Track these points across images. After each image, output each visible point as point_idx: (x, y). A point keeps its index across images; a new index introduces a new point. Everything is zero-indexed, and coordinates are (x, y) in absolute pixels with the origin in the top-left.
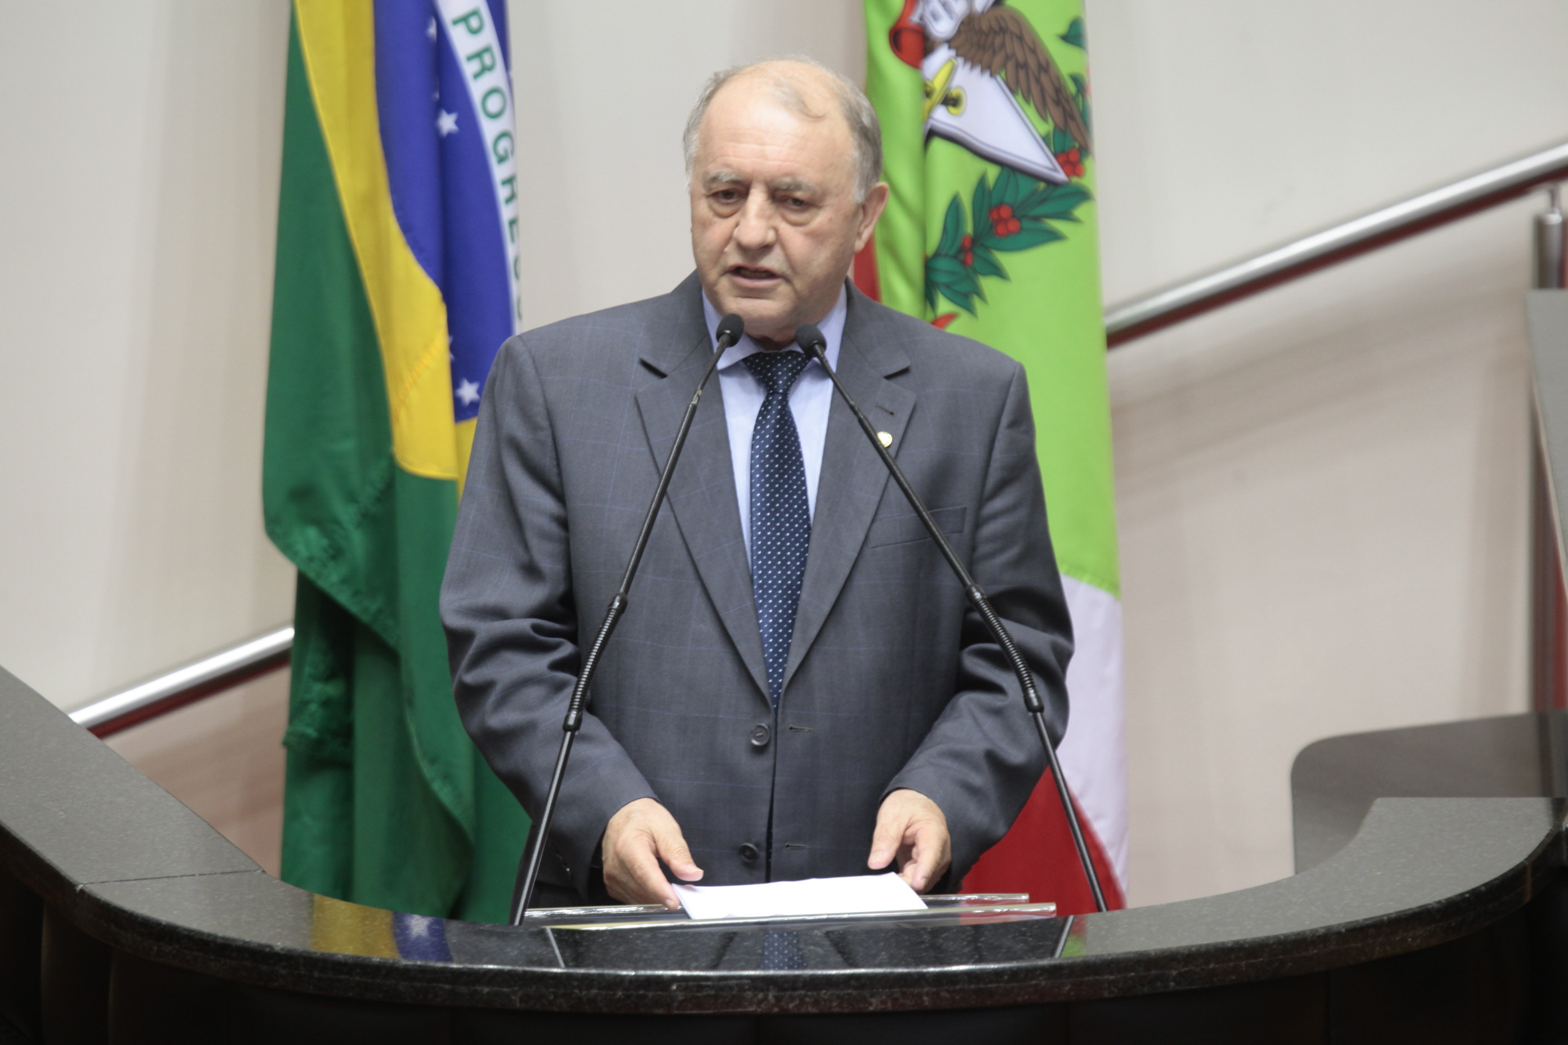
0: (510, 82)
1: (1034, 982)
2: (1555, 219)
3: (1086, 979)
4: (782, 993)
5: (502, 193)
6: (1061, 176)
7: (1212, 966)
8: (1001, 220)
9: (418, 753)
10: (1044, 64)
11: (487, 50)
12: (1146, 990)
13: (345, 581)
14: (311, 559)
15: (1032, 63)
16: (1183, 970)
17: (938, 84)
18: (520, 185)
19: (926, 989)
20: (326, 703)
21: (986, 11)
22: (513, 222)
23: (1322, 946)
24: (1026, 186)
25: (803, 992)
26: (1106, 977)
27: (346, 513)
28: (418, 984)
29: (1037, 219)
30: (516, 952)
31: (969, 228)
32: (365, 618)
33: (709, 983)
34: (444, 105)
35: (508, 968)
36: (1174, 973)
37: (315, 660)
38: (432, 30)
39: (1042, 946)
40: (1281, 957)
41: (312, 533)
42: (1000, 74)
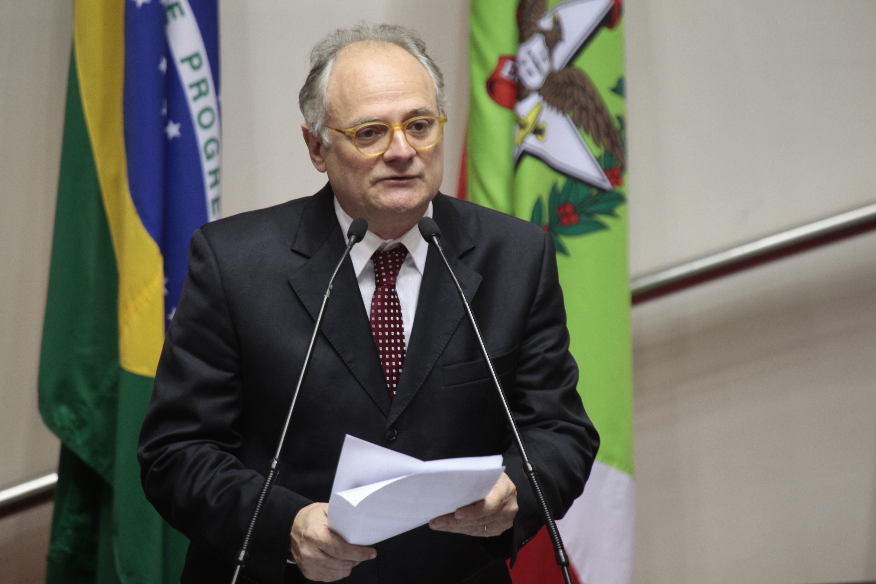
0: (219, 104)
5: (208, 180)
6: (607, 185)
8: (566, 214)
9: (119, 569)
10: (599, 107)
11: (204, 81)
15: (591, 106)
17: (530, 120)
18: (225, 176)
20: (78, 529)
21: (562, 69)
22: (216, 201)
24: (583, 191)
27: (89, 397)
29: (591, 214)
31: (546, 219)
34: (172, 117)
38: (163, 66)
41: (64, 410)
42: (569, 114)
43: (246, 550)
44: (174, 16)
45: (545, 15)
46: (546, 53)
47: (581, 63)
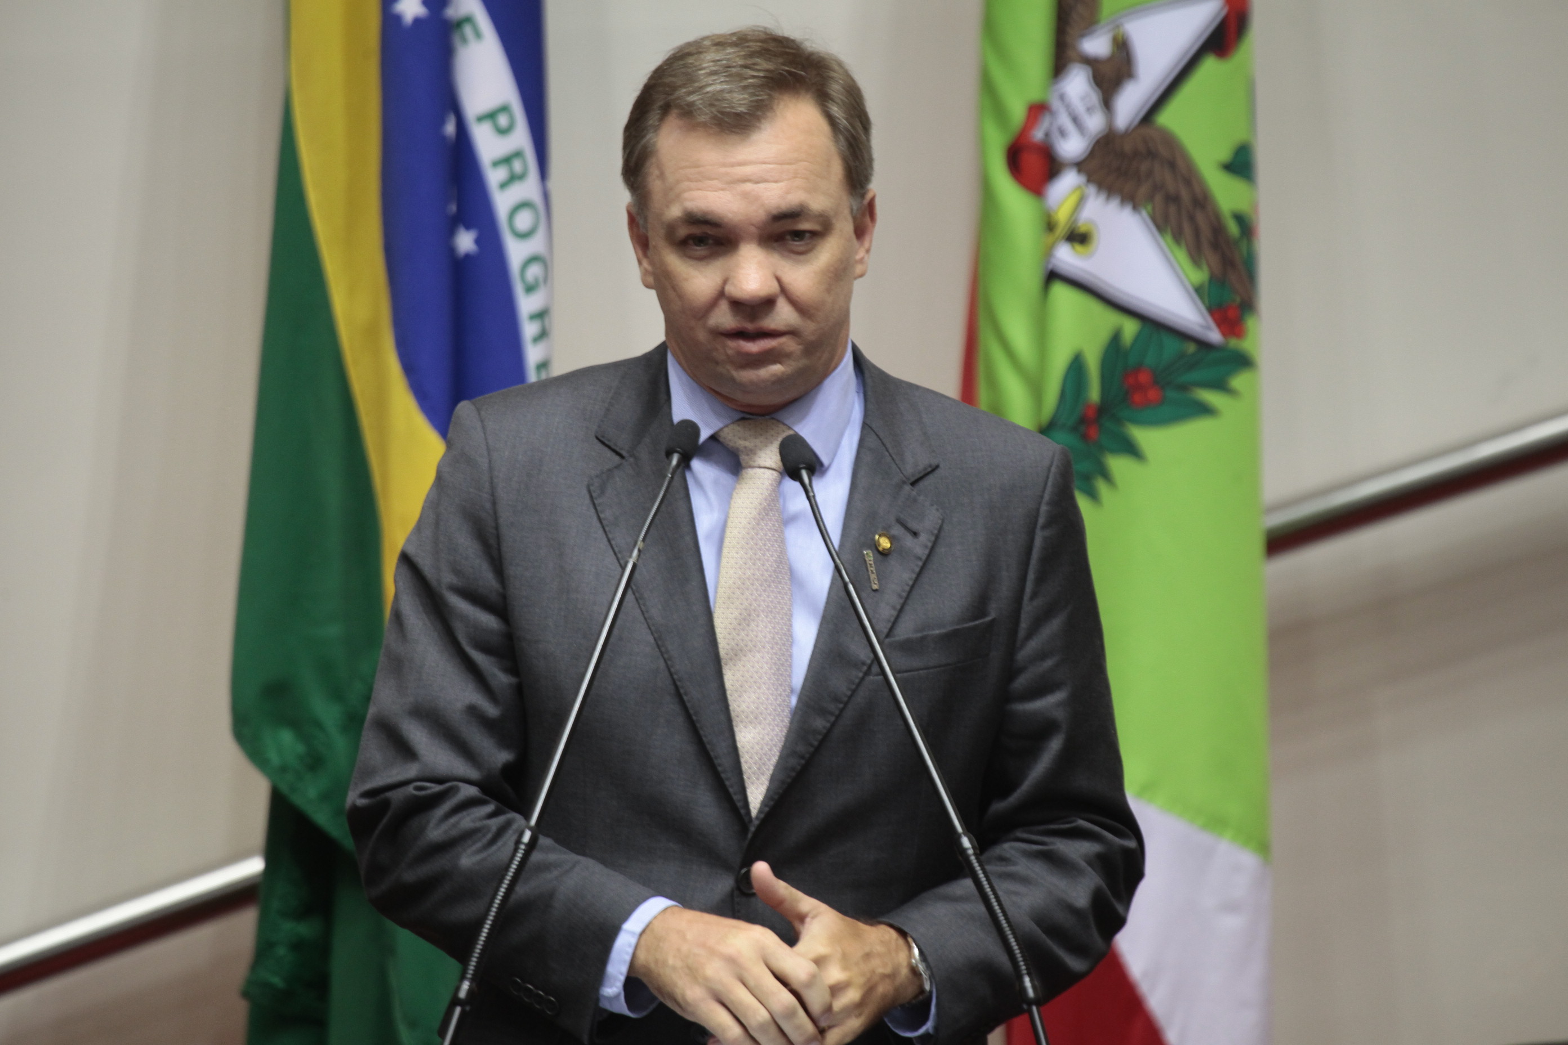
0: (546, 196)
5: (529, 330)
6: (1215, 336)
8: (1138, 387)
9: (398, 1014)
10: (1200, 197)
11: (518, 154)
13: (325, 797)
14: (283, 769)
15: (1185, 195)
17: (1062, 216)
18: (558, 322)
20: (296, 946)
21: (1132, 127)
22: (543, 366)
24: (1171, 346)
27: (329, 714)
29: (1184, 388)
31: (1094, 394)
34: (462, 219)
37: (287, 892)
38: (450, 128)
41: (287, 737)
42: (1145, 208)
44: (464, 40)
46: (1097, 100)
47: (1167, 118)
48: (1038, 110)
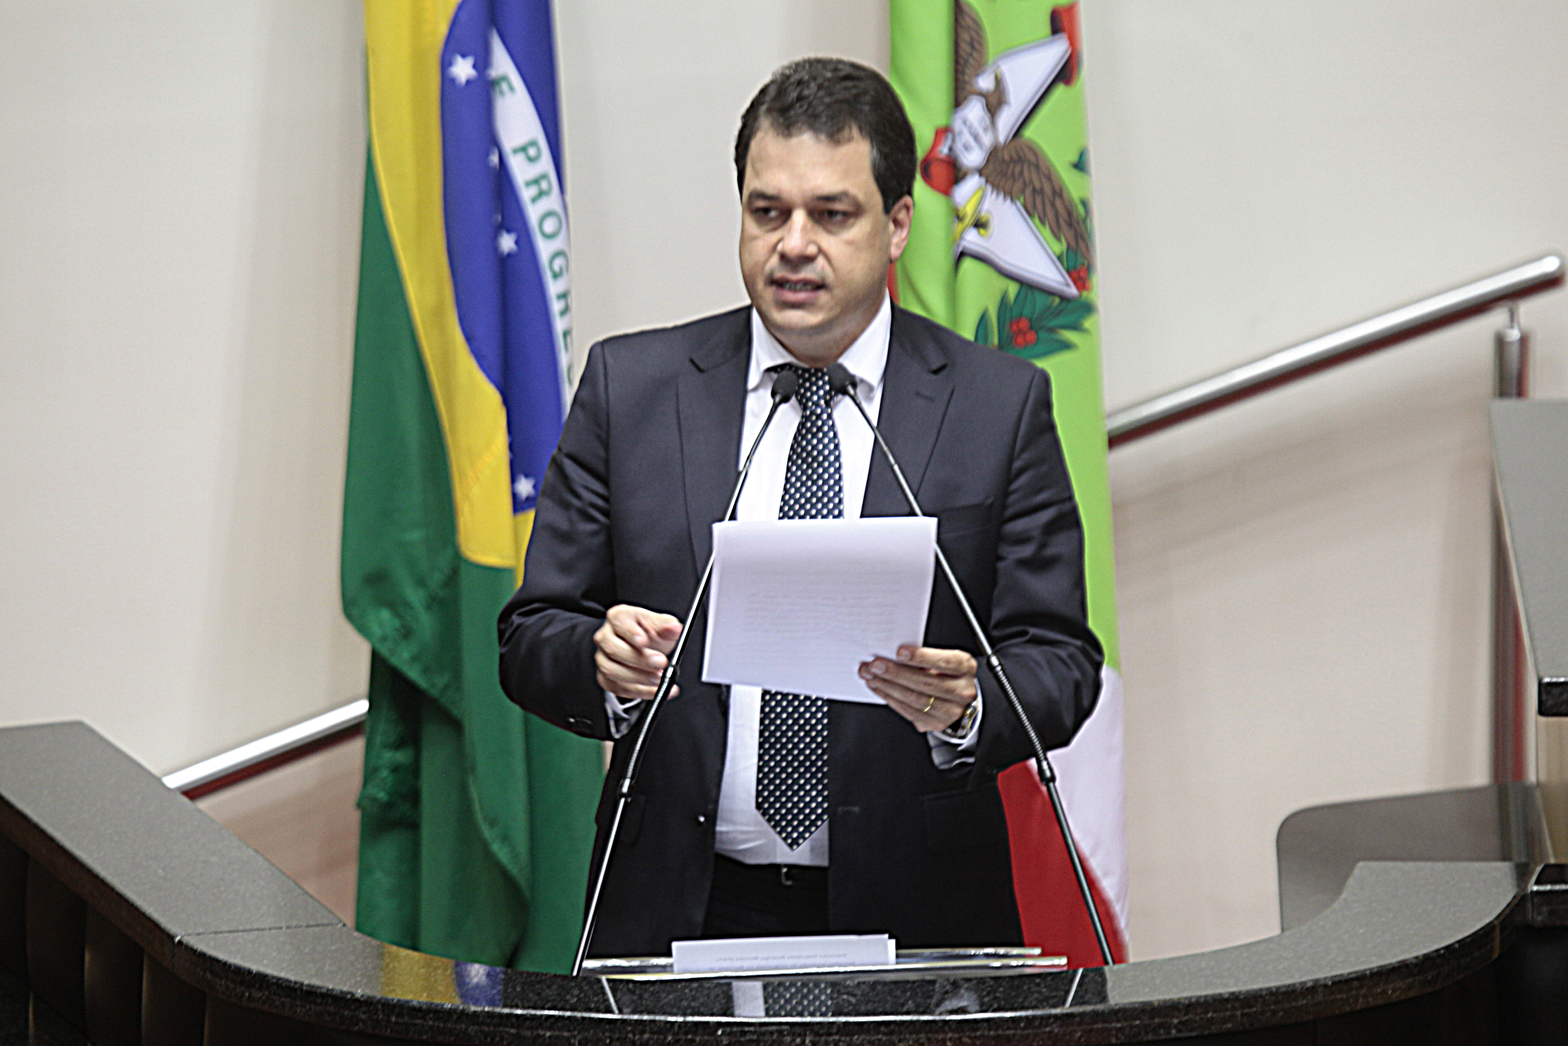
0: (565, 206)
1: (1048, 1029)
2: (1514, 335)
3: (1096, 1026)
4: (817, 1039)
5: (556, 306)
6: (1073, 291)
7: (1210, 1015)
8: (1020, 332)
9: (479, 816)
10: (1058, 191)
11: (544, 176)
12: (1150, 1037)
13: (415, 658)
14: (384, 639)
15: (1048, 190)
16: (1184, 1019)
17: (969, 210)
18: (573, 300)
19: (950, 1035)
20: (395, 769)
21: (1008, 142)
22: (566, 334)
23: (1310, 997)
24: (1041, 300)
25: (837, 1037)
26: (1113, 1025)
27: (415, 597)
28: (486, 1029)
29: (1052, 330)
30: (575, 1000)
31: (995, 338)
32: (434, 692)
33: (752, 1029)
34: (505, 226)
35: (568, 1014)
36: (1176, 1021)
37: (386, 729)
38: (495, 159)
39: (1054, 997)
40: (1273, 1007)
41: (385, 614)
42: (1020, 199)
43: (632, 778)
44: (502, 94)
45: (983, 72)
46: (987, 120)
47: (1031, 132)
48: (943, 132)
